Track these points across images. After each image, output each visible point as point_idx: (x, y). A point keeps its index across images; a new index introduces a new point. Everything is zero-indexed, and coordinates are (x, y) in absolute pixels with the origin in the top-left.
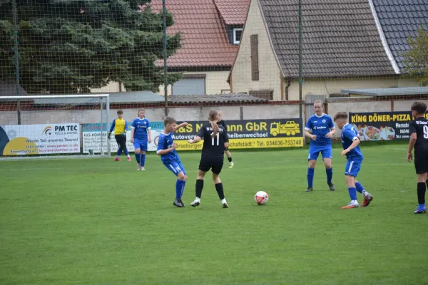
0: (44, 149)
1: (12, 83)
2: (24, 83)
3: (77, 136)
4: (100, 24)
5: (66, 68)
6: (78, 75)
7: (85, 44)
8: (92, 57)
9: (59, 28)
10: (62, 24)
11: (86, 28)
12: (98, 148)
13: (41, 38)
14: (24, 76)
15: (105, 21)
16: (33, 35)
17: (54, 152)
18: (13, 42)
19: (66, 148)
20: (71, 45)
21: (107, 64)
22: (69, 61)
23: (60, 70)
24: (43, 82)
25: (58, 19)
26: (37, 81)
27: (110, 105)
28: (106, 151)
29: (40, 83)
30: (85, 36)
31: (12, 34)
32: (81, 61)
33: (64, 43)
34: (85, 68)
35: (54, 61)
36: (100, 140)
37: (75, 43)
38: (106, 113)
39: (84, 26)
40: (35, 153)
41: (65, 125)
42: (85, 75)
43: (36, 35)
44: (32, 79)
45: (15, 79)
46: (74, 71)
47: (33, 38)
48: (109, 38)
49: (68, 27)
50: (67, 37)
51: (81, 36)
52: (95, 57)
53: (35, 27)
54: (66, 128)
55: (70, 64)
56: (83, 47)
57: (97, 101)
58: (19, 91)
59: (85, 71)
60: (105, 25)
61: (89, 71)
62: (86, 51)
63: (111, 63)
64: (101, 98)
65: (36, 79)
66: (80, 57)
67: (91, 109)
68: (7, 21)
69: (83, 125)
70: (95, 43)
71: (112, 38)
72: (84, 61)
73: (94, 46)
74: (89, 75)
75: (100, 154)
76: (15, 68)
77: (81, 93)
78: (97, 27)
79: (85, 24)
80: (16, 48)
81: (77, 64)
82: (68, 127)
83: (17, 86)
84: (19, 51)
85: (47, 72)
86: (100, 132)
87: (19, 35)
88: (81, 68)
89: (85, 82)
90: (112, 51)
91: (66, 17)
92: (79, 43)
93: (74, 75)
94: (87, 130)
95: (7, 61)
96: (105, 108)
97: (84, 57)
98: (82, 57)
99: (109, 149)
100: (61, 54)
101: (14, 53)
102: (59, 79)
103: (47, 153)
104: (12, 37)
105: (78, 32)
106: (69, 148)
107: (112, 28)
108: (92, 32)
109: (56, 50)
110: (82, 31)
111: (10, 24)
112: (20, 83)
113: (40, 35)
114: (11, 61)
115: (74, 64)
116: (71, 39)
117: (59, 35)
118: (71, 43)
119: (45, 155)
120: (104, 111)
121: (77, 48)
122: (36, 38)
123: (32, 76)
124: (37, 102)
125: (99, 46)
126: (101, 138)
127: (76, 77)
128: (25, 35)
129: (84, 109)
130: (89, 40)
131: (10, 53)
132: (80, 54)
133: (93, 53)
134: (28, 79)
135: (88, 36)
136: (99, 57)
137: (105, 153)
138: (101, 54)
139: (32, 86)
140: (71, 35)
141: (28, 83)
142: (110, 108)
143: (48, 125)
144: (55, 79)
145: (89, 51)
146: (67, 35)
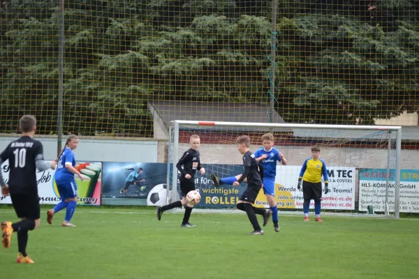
1: (264, 105)
2: (281, 105)
3: (352, 185)
4: (396, 25)
5: (341, 87)
6: (357, 98)
7: (371, 53)
8: (380, 72)
9: (336, 29)
10: (341, 24)
11: (375, 30)
12: (381, 205)
13: (308, 43)
14: (281, 95)
15: (403, 22)
16: (297, 38)
18: (270, 48)
19: (333, 202)
20: (350, 54)
21: (402, 82)
22: (347, 77)
23: (332, 89)
24: (307, 107)
25: (335, 17)
26: (300, 104)
27: (402, 144)
28: (392, 211)
29: (303, 107)
30: (372, 42)
31: (269, 37)
32: (363, 77)
33: (341, 50)
34: (369, 87)
35: (325, 76)
36: (384, 194)
37: (357, 51)
38: (396, 156)
39: (371, 28)
40: (290, 207)
41: (336, 169)
42: (369, 98)
43: (302, 39)
44: (291, 101)
45: (269, 101)
46: (352, 92)
47: (297, 43)
48: (407, 45)
49: (348, 30)
50: (346, 43)
51: (367, 41)
52: (385, 72)
53: (301, 27)
54: (336, 173)
55: (347, 82)
56: (368, 56)
57: (383, 137)
58: (273, 118)
59: (369, 93)
60: (403, 27)
61: (374, 93)
62: (372, 64)
63: (407, 82)
64: (390, 131)
65: (298, 102)
66: (363, 72)
67: (374, 147)
68: (263, 18)
69: (360, 170)
70: (386, 52)
71: (411, 46)
72: (369, 77)
73: (383, 57)
74: (374, 98)
75: (383, 213)
76: (269, 85)
77: (360, 124)
78: (390, 30)
79: (374, 25)
80: (273, 57)
81: (358, 82)
82: (339, 171)
83: (271, 110)
84: (276, 61)
85: (314, 91)
86: (385, 182)
87: (279, 38)
88: (363, 87)
89: (368, 108)
90: (410, 66)
91: (346, 14)
92: (362, 51)
93: (351, 98)
94: (366, 177)
95: (259, 74)
96: (394, 147)
97: (369, 72)
98: (365, 72)
99: (397, 207)
100: (335, 66)
101: (269, 63)
102: (330, 102)
104: (269, 41)
105: (363, 35)
106: (338, 202)
107: (412, 32)
108: (382, 37)
109: (329, 60)
110: (368, 35)
111: (266, 22)
112: (276, 105)
113: (308, 38)
114: (264, 74)
115: (353, 82)
116: (351, 45)
117: (335, 39)
118: (351, 51)
120: (392, 151)
121: (359, 60)
122: (303, 43)
123: (292, 96)
124: (296, 134)
125: (392, 58)
126: (387, 192)
127: (354, 101)
128: (286, 38)
129: (363, 147)
130: (377, 49)
131: (264, 63)
132: (364, 67)
133: (382, 67)
134: (286, 101)
135: (376, 42)
136: (390, 72)
137: (391, 213)
138: (394, 69)
139: (291, 111)
140: (352, 40)
141: (286, 106)
142: (402, 148)
144: (324, 102)
145: (377, 64)
146: (346, 40)
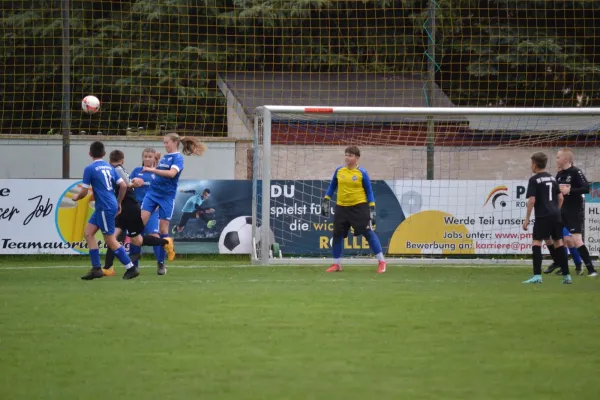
0: (486, 241)
1: (417, 77)
2: (446, 76)
5: (550, 42)
6: (578, 60)
14: (447, 59)
17: (510, 251)
22: (561, 23)
23: (536, 46)
24: (492, 77)
26: (480, 73)
29: (484, 78)
32: (589, 23)
35: (523, 23)
40: (465, 251)
44: (464, 67)
45: (426, 69)
46: (569, 50)
55: (561, 32)
58: (433, 97)
65: (475, 70)
66: (589, 14)
76: (426, 40)
77: (584, 105)
81: (580, 33)
83: (428, 86)
85: (503, 50)
88: (590, 41)
89: (597, 76)
93: (569, 59)
94: (597, 197)
95: (409, 22)
98: (593, 15)
100: (540, 6)
101: (425, 4)
102: (531, 68)
103: (494, 251)
112: (437, 76)
114: (416, 23)
115: (571, 32)
119: (490, 256)
123: (466, 59)
124: (475, 125)
127: (573, 66)
129: (590, 145)
132: (590, 5)
134: (456, 68)
139: (465, 86)
141: (456, 77)
143: (499, 183)
144: (522, 68)
